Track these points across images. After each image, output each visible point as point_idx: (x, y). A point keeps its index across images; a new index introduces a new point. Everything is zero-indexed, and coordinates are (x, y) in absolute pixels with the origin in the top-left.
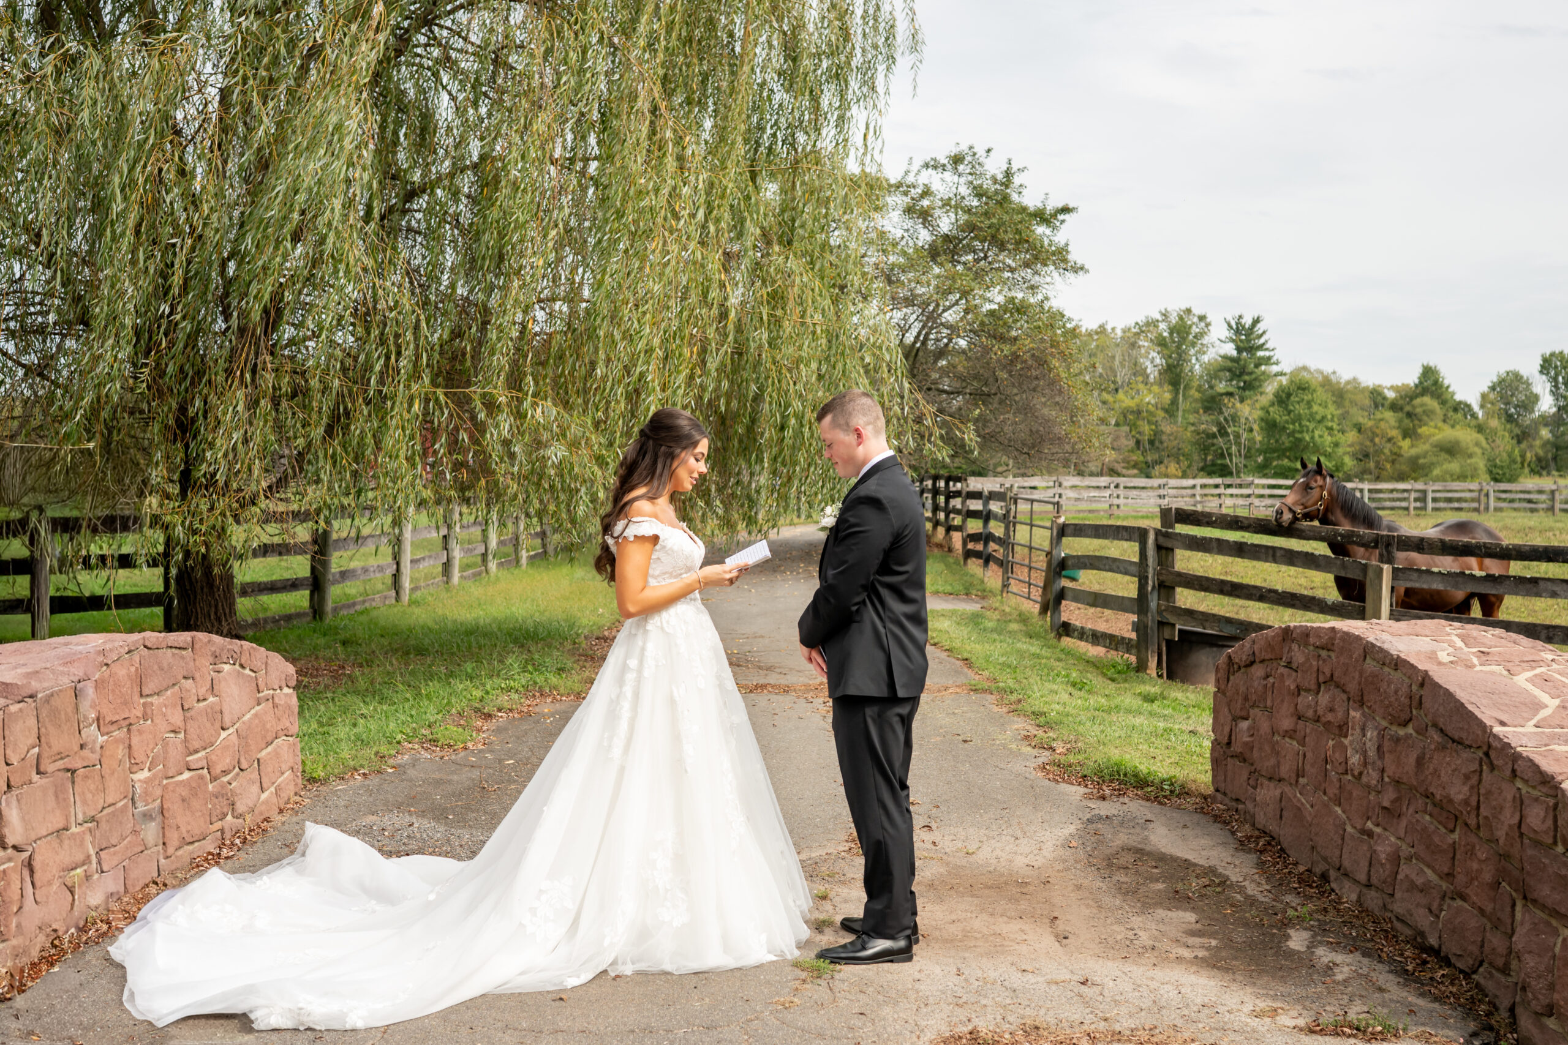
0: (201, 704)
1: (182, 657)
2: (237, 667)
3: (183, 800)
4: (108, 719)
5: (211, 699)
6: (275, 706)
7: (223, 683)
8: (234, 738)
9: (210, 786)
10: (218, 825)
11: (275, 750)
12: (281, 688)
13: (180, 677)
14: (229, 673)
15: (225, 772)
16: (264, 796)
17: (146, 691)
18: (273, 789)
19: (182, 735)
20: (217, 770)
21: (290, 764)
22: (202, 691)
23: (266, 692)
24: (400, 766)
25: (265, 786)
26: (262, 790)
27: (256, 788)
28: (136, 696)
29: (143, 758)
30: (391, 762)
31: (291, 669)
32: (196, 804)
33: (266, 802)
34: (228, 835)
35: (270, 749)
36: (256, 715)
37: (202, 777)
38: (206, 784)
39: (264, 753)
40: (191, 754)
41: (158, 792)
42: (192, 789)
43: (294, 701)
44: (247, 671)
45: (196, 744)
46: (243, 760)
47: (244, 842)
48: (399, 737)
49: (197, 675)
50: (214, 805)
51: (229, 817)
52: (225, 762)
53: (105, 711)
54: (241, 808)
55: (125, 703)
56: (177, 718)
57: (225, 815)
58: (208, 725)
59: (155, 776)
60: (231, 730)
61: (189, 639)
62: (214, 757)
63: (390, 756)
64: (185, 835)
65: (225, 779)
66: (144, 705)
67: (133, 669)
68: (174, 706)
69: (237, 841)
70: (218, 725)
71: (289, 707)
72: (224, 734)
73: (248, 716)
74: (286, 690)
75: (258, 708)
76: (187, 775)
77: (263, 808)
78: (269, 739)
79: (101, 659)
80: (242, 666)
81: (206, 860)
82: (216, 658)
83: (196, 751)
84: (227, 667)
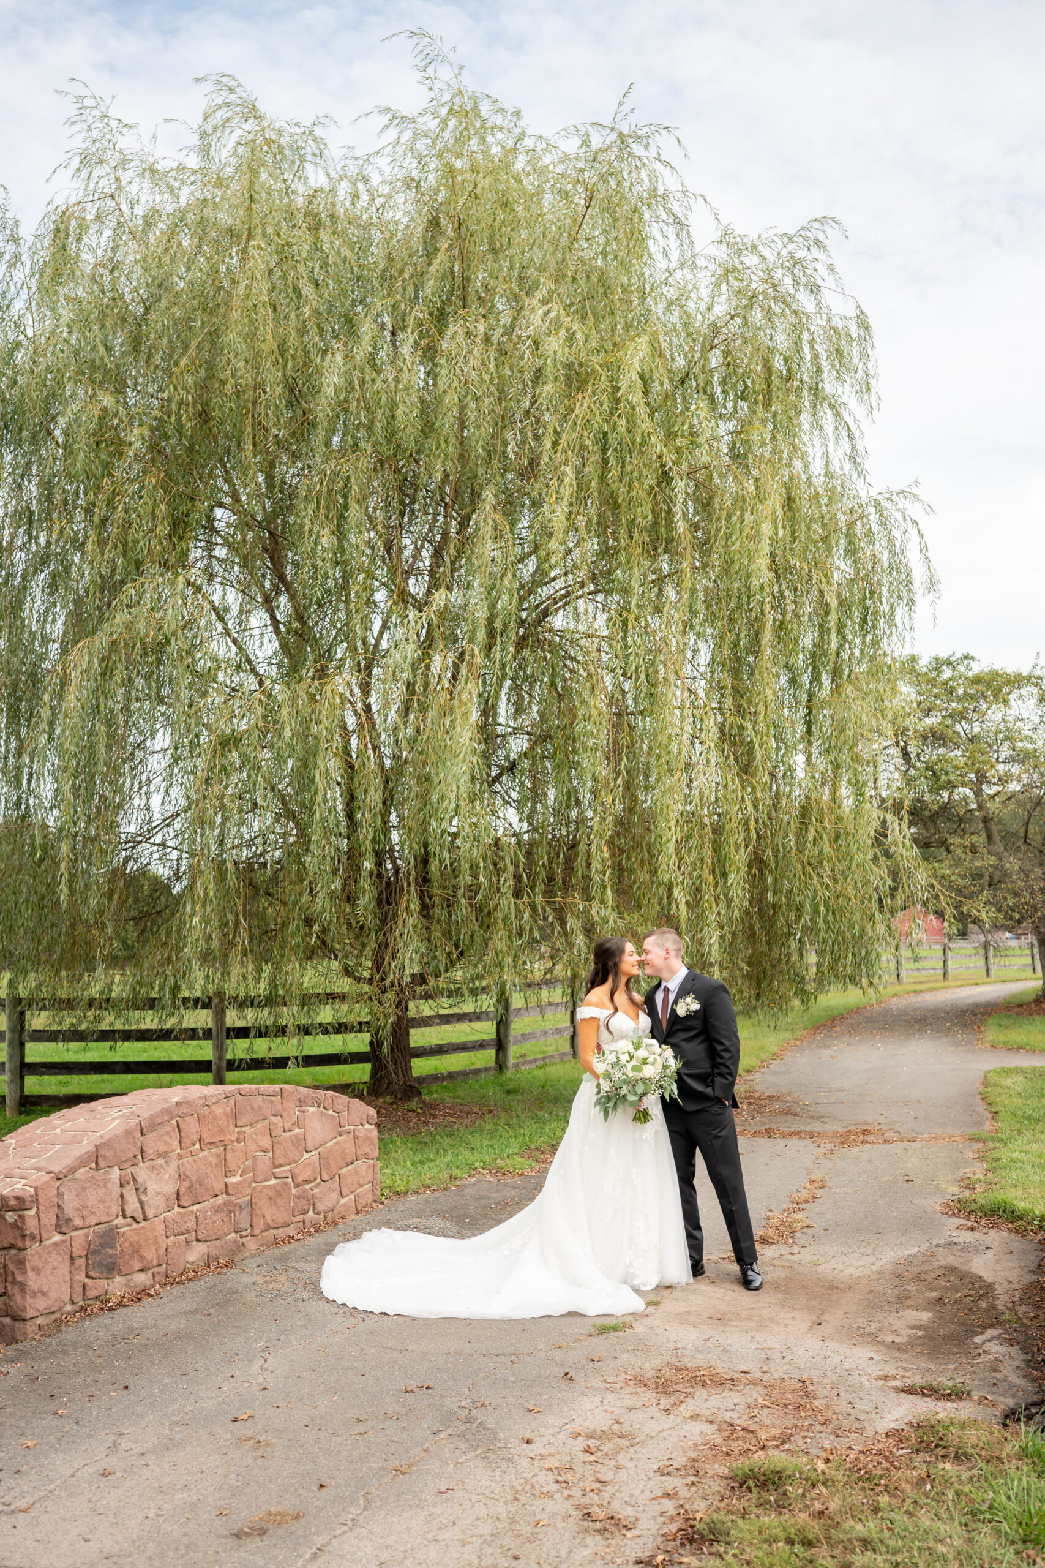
0: (288, 1134)
1: (272, 1102)
2: (321, 1109)
3: (270, 1198)
4: (207, 1141)
5: (297, 1131)
6: (355, 1137)
7: (307, 1121)
8: (316, 1159)
9: (294, 1191)
10: (301, 1217)
11: (354, 1169)
12: (362, 1125)
13: (268, 1114)
14: (313, 1113)
15: (308, 1182)
16: (343, 1201)
17: (239, 1124)
18: (352, 1197)
19: (270, 1154)
20: (299, 1180)
21: (370, 1178)
22: (288, 1125)
23: (347, 1127)
24: (465, 1186)
25: (344, 1193)
26: (342, 1196)
27: (335, 1195)
28: (232, 1127)
29: (236, 1168)
30: (458, 1183)
31: (372, 1112)
32: (280, 1201)
33: (344, 1205)
34: (308, 1225)
35: (350, 1167)
36: (337, 1143)
37: (286, 1184)
38: (290, 1189)
39: (345, 1170)
40: (277, 1167)
41: (249, 1191)
42: (277, 1191)
43: (375, 1133)
44: (331, 1112)
45: (282, 1161)
46: (324, 1174)
47: (317, 1231)
48: (477, 1164)
49: (285, 1115)
50: (296, 1204)
51: (311, 1213)
52: (307, 1174)
53: (204, 1135)
54: (320, 1207)
55: (222, 1131)
56: (266, 1142)
57: (306, 1212)
58: (293, 1148)
59: (245, 1181)
60: (313, 1153)
61: (278, 1090)
62: (296, 1171)
63: (461, 1179)
64: (270, 1222)
65: (307, 1187)
66: (239, 1133)
67: (228, 1109)
68: (264, 1134)
69: (312, 1230)
70: (301, 1148)
71: (369, 1138)
72: (306, 1155)
73: (328, 1145)
74: (367, 1126)
75: (339, 1138)
76: (273, 1182)
77: (342, 1209)
78: (350, 1161)
79: (202, 1102)
80: (325, 1108)
81: (283, 1241)
82: (301, 1103)
83: (281, 1166)
84: (311, 1109)
